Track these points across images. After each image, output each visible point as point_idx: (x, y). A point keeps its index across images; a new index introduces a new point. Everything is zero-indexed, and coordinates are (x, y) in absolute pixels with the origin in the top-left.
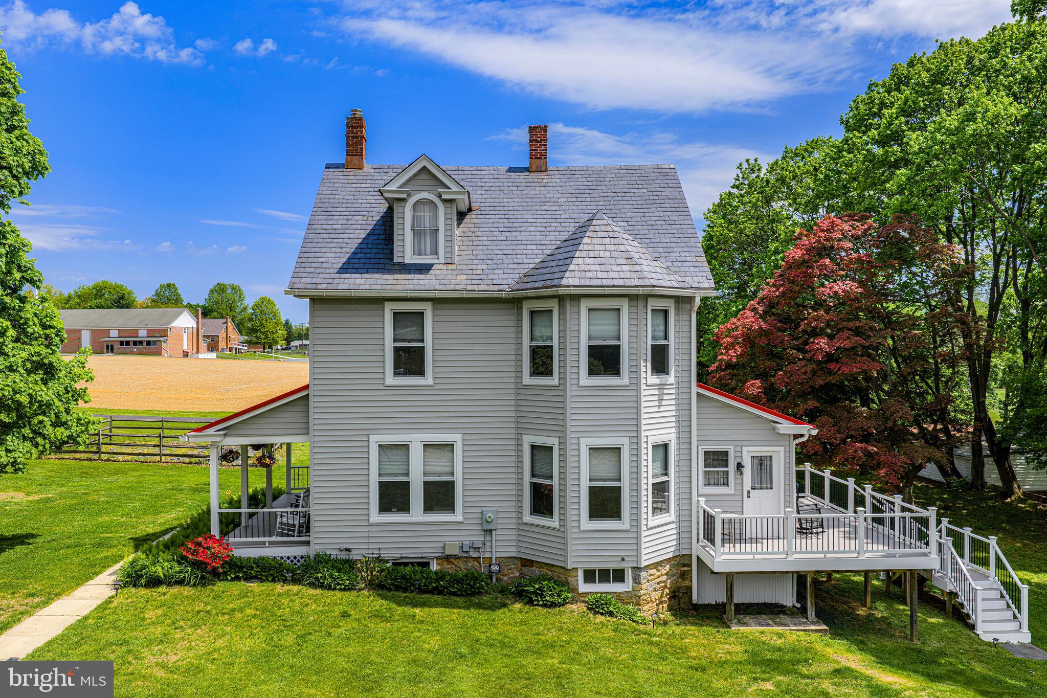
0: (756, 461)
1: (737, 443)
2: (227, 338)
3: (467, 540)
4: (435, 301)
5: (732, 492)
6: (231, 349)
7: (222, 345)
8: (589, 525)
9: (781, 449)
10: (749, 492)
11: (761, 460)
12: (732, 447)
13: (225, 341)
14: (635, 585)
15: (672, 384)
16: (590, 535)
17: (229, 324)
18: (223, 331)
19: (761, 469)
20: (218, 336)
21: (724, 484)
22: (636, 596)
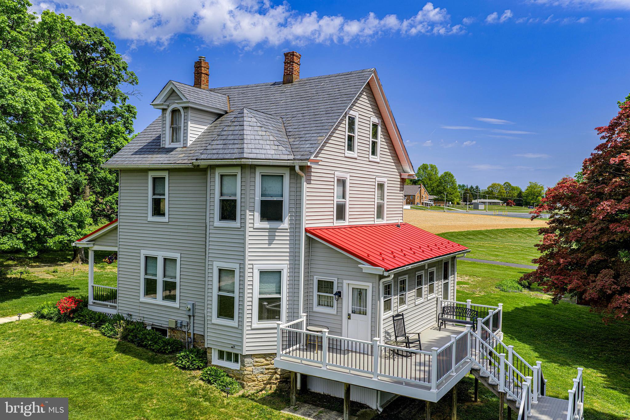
0: (356, 293)
1: (340, 277)
2: (421, 197)
3: (179, 319)
4: (170, 170)
5: (335, 313)
6: (423, 203)
7: (417, 200)
8: (217, 320)
9: (370, 285)
10: (349, 315)
11: (360, 292)
12: (336, 279)
13: (419, 199)
14: (242, 366)
15: (287, 229)
16: (217, 327)
17: (422, 188)
18: (418, 192)
19: (360, 298)
20: (415, 196)
21: (330, 306)
22: (242, 374)
